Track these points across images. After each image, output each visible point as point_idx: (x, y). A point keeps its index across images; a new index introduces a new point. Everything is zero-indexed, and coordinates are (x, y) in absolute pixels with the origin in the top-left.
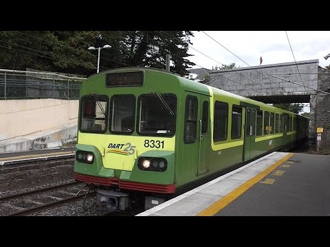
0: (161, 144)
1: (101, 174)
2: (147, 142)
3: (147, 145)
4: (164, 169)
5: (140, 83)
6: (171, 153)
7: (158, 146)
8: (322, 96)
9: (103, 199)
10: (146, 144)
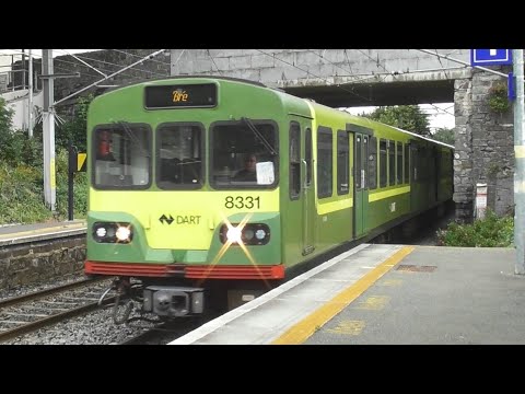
0: (255, 202)
1: (150, 258)
2: (230, 200)
3: (230, 205)
4: (265, 241)
5: (214, 103)
6: (274, 216)
7: (250, 205)
8: (486, 83)
9: (163, 298)
10: (229, 203)
